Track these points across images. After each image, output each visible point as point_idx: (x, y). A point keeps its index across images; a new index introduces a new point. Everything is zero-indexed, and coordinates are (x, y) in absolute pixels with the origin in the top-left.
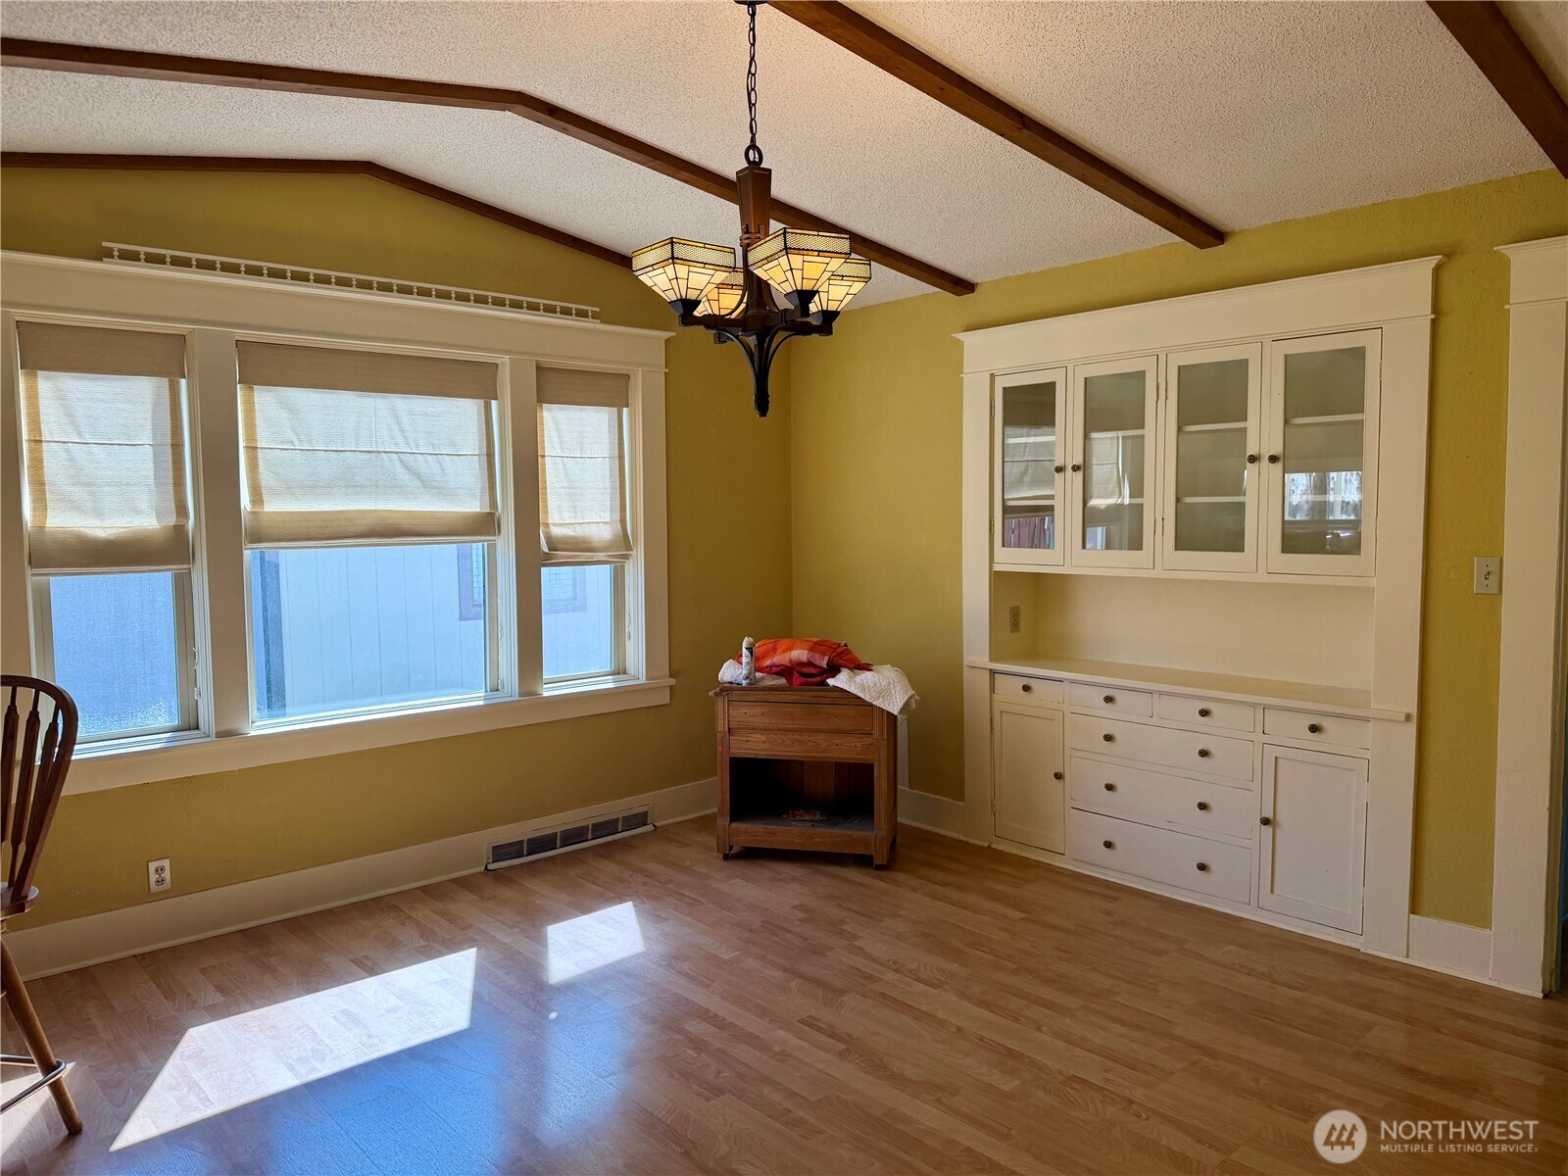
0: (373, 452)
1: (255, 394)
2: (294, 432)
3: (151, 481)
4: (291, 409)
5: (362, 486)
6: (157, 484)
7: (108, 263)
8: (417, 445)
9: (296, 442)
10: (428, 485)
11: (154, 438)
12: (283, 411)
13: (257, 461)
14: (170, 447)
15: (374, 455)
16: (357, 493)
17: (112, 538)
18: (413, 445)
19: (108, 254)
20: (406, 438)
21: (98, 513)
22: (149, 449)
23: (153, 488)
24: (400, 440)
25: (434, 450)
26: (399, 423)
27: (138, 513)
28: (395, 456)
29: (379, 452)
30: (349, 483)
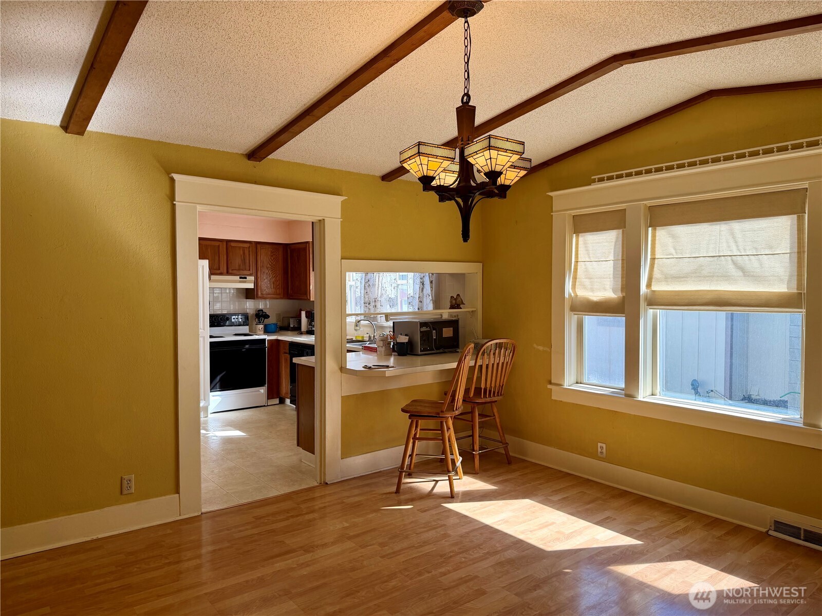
0: (716, 256)
1: (657, 232)
2: (675, 249)
3: (611, 276)
4: (673, 236)
5: (705, 277)
6: (614, 277)
7: (593, 185)
8: (745, 250)
9: (674, 254)
10: (746, 274)
11: (614, 258)
12: (670, 238)
13: (654, 265)
14: (621, 261)
15: (716, 258)
16: (700, 281)
17: (598, 301)
18: (742, 251)
19: (594, 181)
20: (737, 246)
21: (592, 290)
22: (612, 262)
23: (612, 279)
24: (734, 248)
25: (756, 252)
26: (734, 238)
27: (605, 289)
28: (729, 258)
29: (720, 256)
30: (697, 274)
